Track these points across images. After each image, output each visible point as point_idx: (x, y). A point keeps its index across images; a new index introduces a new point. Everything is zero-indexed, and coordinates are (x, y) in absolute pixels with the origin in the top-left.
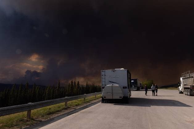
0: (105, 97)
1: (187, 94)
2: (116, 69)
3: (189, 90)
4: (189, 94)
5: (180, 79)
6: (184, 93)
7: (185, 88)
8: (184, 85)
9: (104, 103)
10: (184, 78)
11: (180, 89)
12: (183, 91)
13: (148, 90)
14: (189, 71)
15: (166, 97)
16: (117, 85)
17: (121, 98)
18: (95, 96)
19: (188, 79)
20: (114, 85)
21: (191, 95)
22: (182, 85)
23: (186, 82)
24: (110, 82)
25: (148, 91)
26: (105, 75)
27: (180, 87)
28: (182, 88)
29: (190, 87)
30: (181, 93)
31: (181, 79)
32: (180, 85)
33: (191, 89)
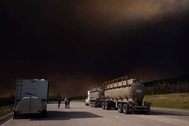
0: (20, 112)
1: (93, 105)
2: (35, 80)
3: (95, 102)
4: (94, 106)
5: (87, 93)
6: (89, 105)
7: (91, 101)
8: (91, 97)
9: (17, 119)
10: (91, 91)
11: (87, 101)
12: (89, 103)
13: (61, 102)
14: (97, 86)
15: (77, 109)
16: (36, 98)
17: (40, 112)
18: (1, 111)
19: (95, 93)
20: (32, 97)
21: (96, 107)
22: (88, 98)
23: (92, 96)
24: (28, 94)
25: (61, 104)
26: (22, 86)
27: (86, 100)
28: (88, 101)
29: (96, 99)
30: (87, 105)
31: (89, 92)
32: (87, 98)
33: (96, 101)
